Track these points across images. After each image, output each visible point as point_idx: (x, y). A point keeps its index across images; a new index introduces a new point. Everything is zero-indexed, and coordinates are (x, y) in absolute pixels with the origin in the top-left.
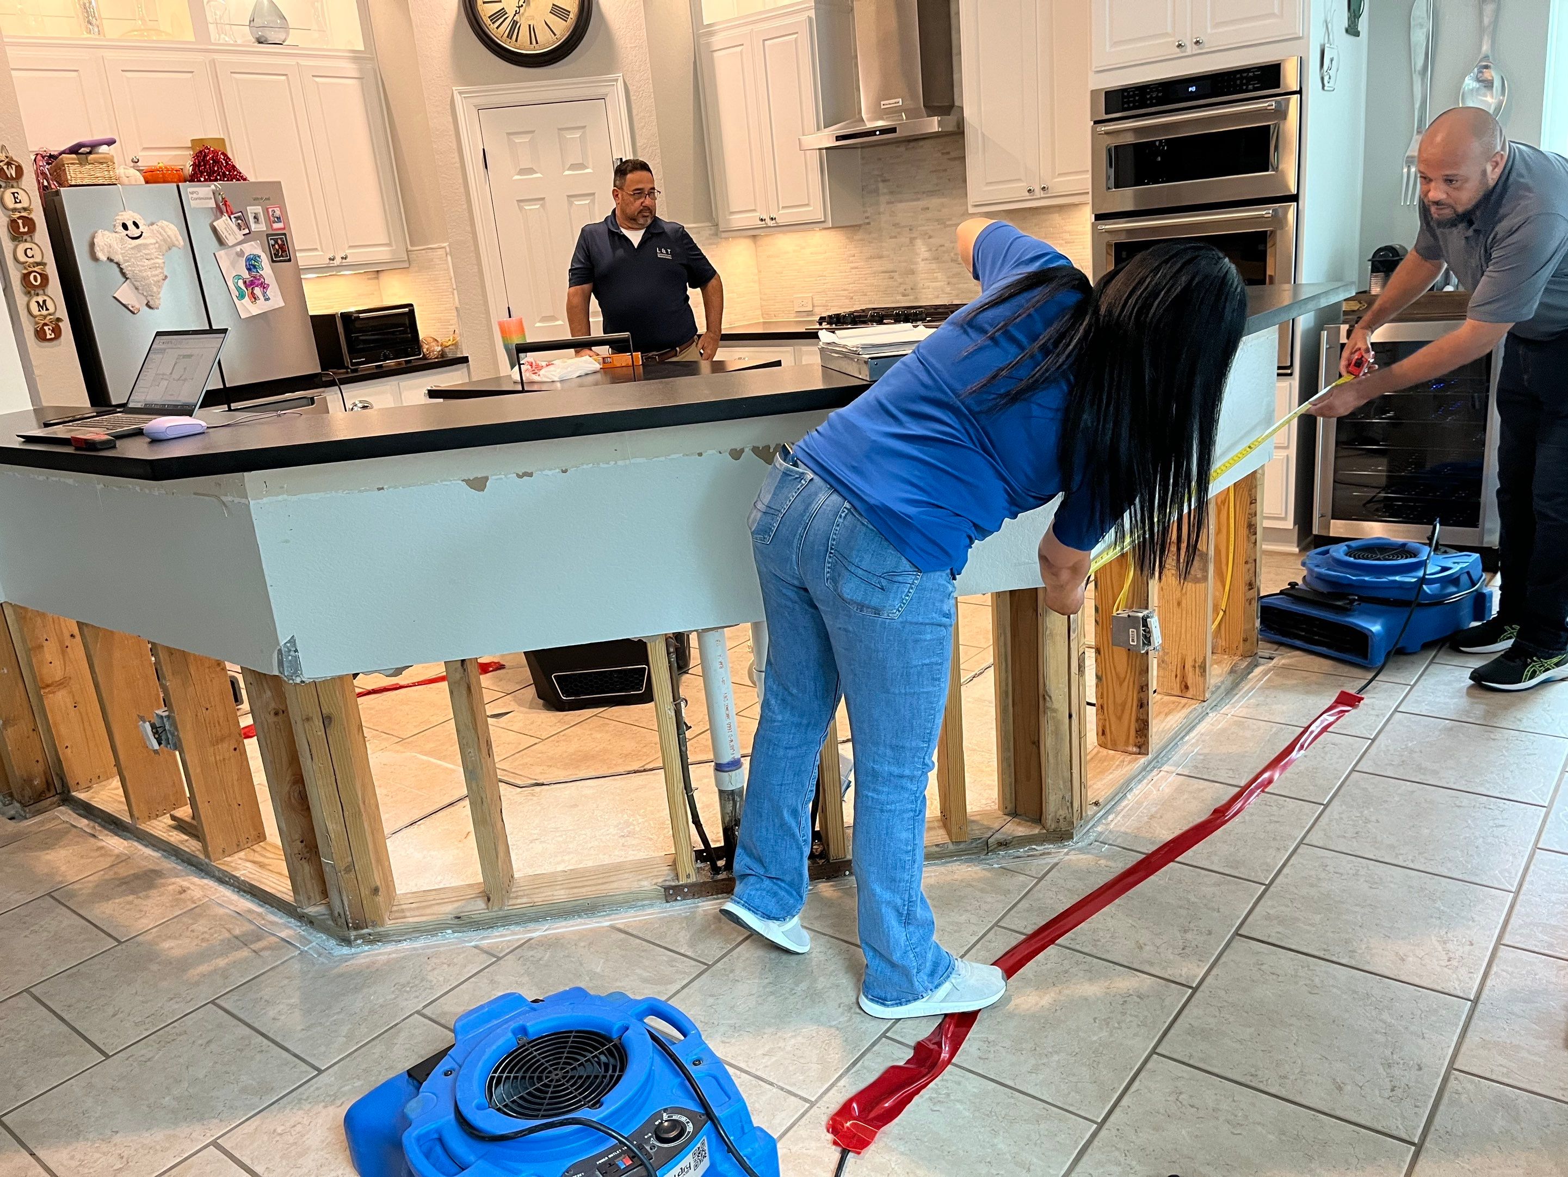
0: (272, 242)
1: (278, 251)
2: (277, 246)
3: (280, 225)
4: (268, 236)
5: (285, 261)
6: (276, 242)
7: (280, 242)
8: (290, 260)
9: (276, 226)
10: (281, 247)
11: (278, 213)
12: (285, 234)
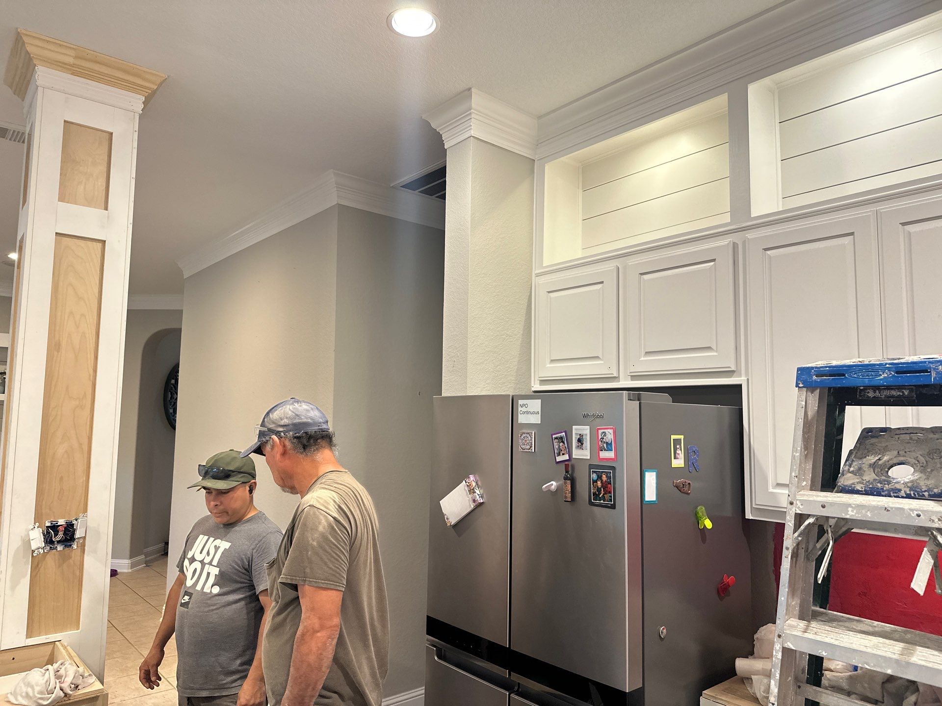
0: (594, 476)
1: (599, 490)
2: (599, 483)
3: (610, 454)
4: (591, 466)
5: (606, 507)
6: (600, 477)
7: (604, 478)
8: (613, 507)
9: (604, 454)
10: (605, 485)
11: (610, 436)
12: (613, 468)
